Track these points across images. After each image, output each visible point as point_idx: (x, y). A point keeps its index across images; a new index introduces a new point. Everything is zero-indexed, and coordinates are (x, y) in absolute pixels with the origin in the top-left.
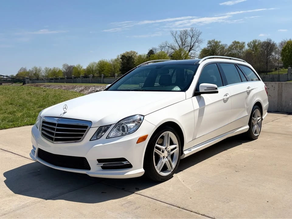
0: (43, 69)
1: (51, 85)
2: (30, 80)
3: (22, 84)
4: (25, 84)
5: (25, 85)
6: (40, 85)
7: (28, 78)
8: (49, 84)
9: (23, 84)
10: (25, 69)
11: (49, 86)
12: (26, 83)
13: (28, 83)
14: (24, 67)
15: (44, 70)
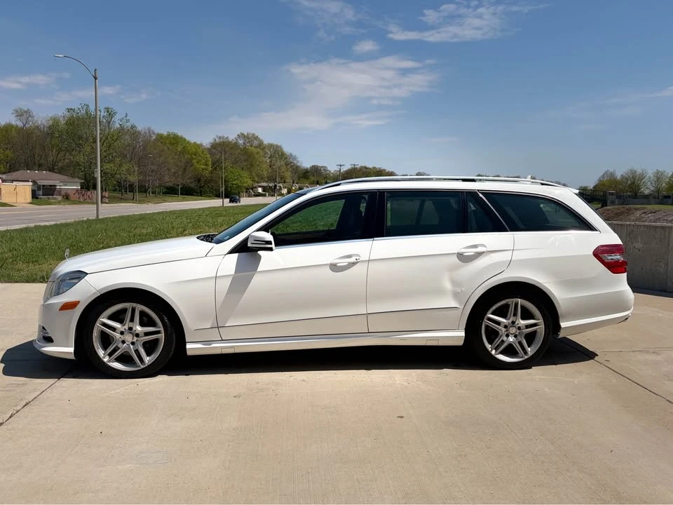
0: (650, 173)
1: (659, 211)
2: (619, 197)
3: (600, 206)
4: (606, 206)
5: (605, 208)
6: (636, 209)
7: (612, 194)
8: (656, 207)
9: (602, 206)
10: (612, 174)
11: (653, 211)
12: (608, 204)
13: (613, 203)
14: (611, 170)
15: (652, 176)
